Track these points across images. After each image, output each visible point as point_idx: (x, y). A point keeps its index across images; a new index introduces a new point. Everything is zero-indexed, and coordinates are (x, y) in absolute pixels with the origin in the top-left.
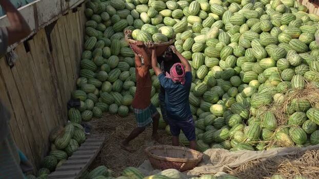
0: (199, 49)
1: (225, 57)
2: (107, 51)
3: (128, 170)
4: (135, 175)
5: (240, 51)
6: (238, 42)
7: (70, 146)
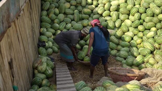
0: (115, 10)
1: (134, 13)
2: (57, 11)
3: (107, 82)
4: (112, 85)
5: (143, 10)
6: (140, 5)
7: (48, 70)
